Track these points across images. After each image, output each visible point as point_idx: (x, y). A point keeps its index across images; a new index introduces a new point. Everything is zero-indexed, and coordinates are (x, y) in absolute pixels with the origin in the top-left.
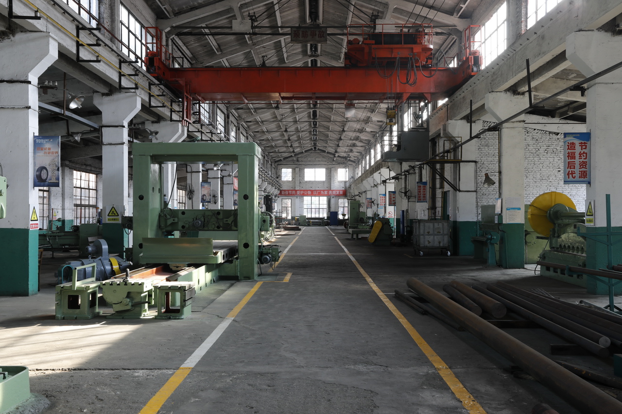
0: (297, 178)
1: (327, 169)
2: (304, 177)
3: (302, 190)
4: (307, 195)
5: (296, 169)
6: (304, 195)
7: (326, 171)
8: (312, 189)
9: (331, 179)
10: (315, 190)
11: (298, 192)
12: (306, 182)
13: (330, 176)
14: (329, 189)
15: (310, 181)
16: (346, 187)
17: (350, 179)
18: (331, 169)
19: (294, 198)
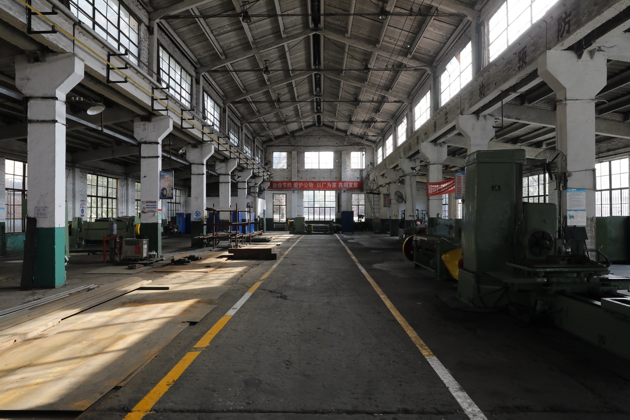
0: (295, 165)
1: (336, 152)
2: (304, 163)
3: (301, 182)
4: (308, 189)
5: (293, 152)
6: (303, 188)
7: (334, 155)
8: (314, 180)
9: (341, 166)
10: (319, 182)
11: (296, 185)
12: (307, 170)
13: (340, 162)
14: (339, 180)
15: (312, 169)
16: (362, 177)
17: (367, 166)
18: (341, 152)
19: (289, 193)
